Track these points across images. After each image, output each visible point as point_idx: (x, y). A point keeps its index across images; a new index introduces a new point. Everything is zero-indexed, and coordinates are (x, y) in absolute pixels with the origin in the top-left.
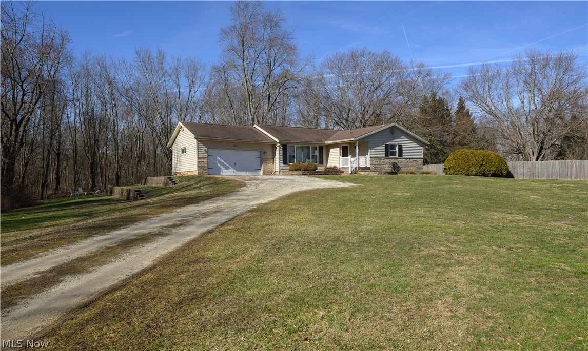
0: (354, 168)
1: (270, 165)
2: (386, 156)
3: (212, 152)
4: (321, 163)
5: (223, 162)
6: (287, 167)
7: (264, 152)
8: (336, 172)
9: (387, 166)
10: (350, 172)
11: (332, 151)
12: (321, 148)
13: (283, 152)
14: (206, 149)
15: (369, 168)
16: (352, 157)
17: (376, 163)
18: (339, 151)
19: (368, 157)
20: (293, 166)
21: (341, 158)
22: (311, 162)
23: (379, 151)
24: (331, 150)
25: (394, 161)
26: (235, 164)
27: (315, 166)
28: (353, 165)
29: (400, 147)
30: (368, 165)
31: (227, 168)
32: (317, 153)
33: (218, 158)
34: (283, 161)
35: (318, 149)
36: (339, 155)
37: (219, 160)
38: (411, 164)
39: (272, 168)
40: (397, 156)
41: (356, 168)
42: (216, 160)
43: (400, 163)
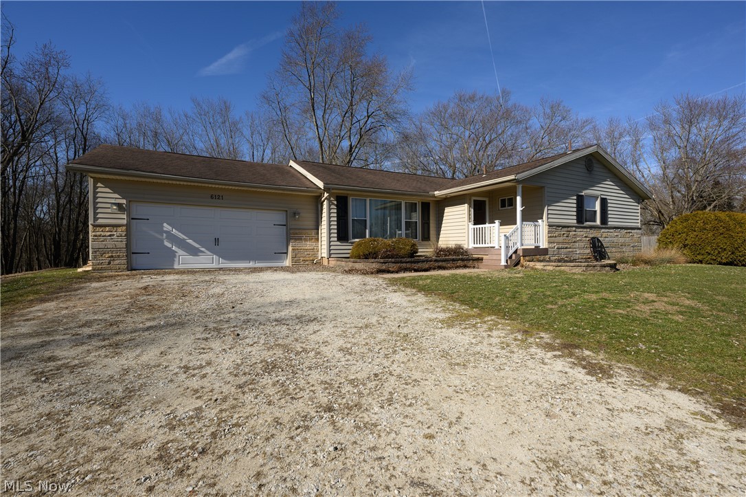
0: (511, 252)
1: (308, 245)
2: (578, 222)
3: (141, 210)
4: (426, 237)
5: (182, 236)
6: (347, 248)
7: (295, 214)
8: (463, 260)
9: (582, 244)
10: (503, 263)
11: (449, 211)
12: (426, 207)
13: (337, 213)
14: (124, 201)
15: (545, 251)
16: (501, 224)
17: (561, 239)
18: (466, 212)
19: (543, 225)
20: (359, 245)
21: (472, 226)
22: (404, 236)
23: (565, 211)
24: (447, 210)
25: (593, 234)
26: (217, 241)
27: (414, 245)
28: (511, 244)
29: (604, 203)
30: (543, 244)
31: (194, 252)
32: (417, 217)
33: (167, 227)
34: (338, 233)
35: (419, 208)
36: (466, 219)
37: (168, 233)
38: (622, 240)
39: (315, 251)
40: (598, 222)
41: (516, 252)
42: (162, 232)
43: (606, 237)
